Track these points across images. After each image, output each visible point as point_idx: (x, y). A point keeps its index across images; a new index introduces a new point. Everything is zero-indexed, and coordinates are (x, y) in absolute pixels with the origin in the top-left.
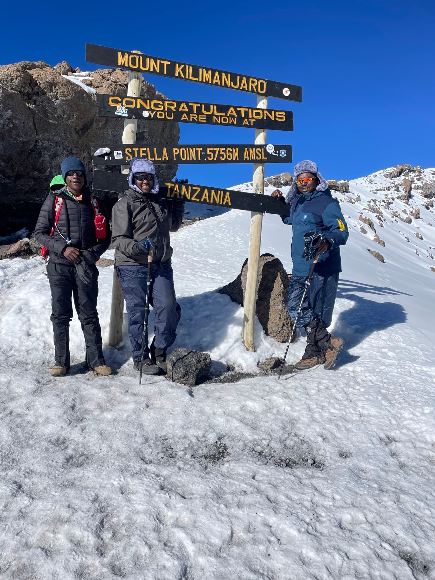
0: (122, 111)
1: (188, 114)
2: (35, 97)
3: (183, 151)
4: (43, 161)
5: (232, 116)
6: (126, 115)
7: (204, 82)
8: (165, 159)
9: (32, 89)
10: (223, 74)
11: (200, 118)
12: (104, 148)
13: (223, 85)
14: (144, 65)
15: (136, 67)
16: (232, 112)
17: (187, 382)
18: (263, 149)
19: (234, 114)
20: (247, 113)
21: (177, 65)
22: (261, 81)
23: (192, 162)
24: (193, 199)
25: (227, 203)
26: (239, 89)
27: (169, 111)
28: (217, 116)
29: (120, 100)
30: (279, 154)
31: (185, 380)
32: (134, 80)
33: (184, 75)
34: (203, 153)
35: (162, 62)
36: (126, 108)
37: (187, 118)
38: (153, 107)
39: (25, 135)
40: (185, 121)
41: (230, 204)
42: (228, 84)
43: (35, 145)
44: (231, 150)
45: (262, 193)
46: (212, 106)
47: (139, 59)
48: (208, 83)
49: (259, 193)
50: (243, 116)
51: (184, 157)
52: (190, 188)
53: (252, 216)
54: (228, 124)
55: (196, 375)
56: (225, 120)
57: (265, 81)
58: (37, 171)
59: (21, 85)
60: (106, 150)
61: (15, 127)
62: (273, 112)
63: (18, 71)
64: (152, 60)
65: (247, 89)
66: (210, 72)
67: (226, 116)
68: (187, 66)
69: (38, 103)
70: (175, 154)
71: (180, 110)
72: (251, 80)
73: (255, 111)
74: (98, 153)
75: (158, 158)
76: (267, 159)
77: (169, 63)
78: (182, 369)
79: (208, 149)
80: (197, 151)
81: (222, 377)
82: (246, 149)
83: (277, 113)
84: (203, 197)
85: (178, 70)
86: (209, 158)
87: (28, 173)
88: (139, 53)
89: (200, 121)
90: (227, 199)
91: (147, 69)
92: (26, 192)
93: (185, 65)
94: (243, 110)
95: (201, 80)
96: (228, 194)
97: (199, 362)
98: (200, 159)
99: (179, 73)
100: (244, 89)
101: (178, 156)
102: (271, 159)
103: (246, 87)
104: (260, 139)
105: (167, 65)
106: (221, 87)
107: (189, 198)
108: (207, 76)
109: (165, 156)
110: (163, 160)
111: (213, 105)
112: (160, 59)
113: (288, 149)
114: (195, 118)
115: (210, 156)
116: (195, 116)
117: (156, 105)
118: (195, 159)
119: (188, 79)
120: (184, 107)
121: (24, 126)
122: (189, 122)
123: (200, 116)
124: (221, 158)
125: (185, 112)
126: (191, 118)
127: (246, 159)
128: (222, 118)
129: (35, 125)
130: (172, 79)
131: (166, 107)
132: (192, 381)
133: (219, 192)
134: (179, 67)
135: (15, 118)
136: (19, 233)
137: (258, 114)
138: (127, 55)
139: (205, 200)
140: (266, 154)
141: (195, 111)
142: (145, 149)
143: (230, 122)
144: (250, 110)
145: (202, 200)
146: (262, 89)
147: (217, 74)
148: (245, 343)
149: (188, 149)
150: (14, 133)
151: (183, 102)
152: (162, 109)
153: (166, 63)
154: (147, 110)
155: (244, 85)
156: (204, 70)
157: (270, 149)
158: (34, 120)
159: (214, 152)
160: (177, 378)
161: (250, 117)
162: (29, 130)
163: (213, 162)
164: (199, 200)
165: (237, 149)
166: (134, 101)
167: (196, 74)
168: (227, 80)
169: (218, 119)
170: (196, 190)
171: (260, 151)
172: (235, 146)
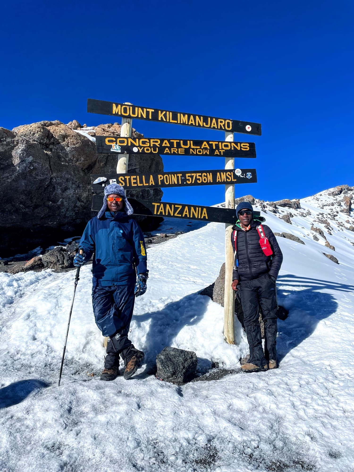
0: (116, 148)
1: (170, 148)
2: (51, 146)
3: (166, 177)
4: (56, 194)
5: (206, 149)
6: (120, 151)
7: (181, 124)
8: (152, 184)
9: (49, 140)
10: (197, 117)
11: (179, 151)
12: (101, 178)
13: (197, 125)
14: (134, 113)
15: (127, 114)
16: (205, 145)
17: (176, 380)
18: (232, 173)
19: (207, 146)
20: (217, 146)
21: (160, 112)
22: (227, 121)
23: (175, 185)
24: (176, 215)
25: (204, 217)
26: (210, 127)
27: (155, 147)
28: (193, 149)
29: (115, 140)
30: (246, 176)
31: (174, 379)
32: (126, 124)
33: (166, 119)
34: (183, 178)
35: (148, 110)
36: (119, 146)
37: (169, 152)
38: (141, 144)
39: (43, 174)
40: (167, 154)
41: (207, 218)
42: (201, 124)
43: (50, 182)
44: (206, 175)
45: (233, 208)
46: (189, 142)
47: (130, 108)
48: (185, 124)
49: (231, 208)
50: (214, 148)
51: (167, 182)
52: (173, 206)
53: (226, 227)
54: (203, 155)
55: (184, 374)
56: (200, 152)
57: (231, 121)
58: (52, 202)
59: (41, 138)
60: (103, 179)
61: (35, 169)
62: (239, 144)
63: (39, 127)
64: (140, 109)
65: (216, 128)
66: (186, 116)
67: (200, 148)
68: (168, 113)
69: (53, 150)
70: (160, 179)
71: (163, 146)
72: (219, 120)
73: (223, 144)
74: (96, 181)
75: (146, 183)
76: (236, 180)
77: (153, 111)
78: (170, 368)
79: (187, 175)
80: (178, 177)
81: (208, 374)
82: (218, 174)
83: (242, 145)
84: (184, 213)
85: (161, 116)
86: (188, 182)
87: (44, 203)
88: (130, 104)
89: (179, 153)
90: (205, 214)
91: (136, 116)
92: (42, 218)
93: (166, 111)
94: (214, 143)
95: (179, 122)
96: (205, 209)
97: (186, 360)
98: (180, 183)
99: (162, 118)
100: (214, 128)
101: (162, 181)
102: (239, 180)
103: (216, 126)
104: (229, 165)
105: (152, 112)
106: (196, 127)
107: (172, 215)
108: (183, 119)
109: (152, 182)
110: (150, 184)
111: (190, 141)
112: (146, 108)
113: (253, 172)
114: (175, 151)
115: (189, 180)
116: (175, 150)
117: (144, 143)
118: (176, 183)
119: (169, 122)
120: (166, 143)
121: (42, 168)
122: (171, 154)
123: (179, 149)
124: (198, 181)
125: (167, 147)
126: (172, 151)
127: (219, 181)
128: (198, 150)
129: (50, 167)
130: (155, 122)
131: (152, 143)
132: (180, 379)
133: (197, 208)
134: (161, 113)
135: (35, 162)
136: (35, 250)
137: (226, 146)
138: (120, 106)
139: (186, 215)
140: (235, 176)
141: (175, 146)
142: (135, 177)
143: (204, 153)
144: (220, 143)
145: (184, 216)
146: (229, 127)
147: (192, 117)
148: (227, 341)
149: (170, 175)
150: (34, 173)
151: (166, 139)
152: (149, 145)
153: (151, 111)
154: (137, 147)
155: (214, 124)
156: (182, 115)
157: (238, 173)
158: (50, 163)
159: (192, 177)
160: (166, 376)
161: (220, 148)
162: (46, 171)
163: (191, 184)
164: (180, 216)
165: (211, 174)
166: (126, 140)
167: (175, 117)
168: (200, 121)
169: (194, 151)
170: (179, 208)
171: (230, 174)
172: (209, 172)
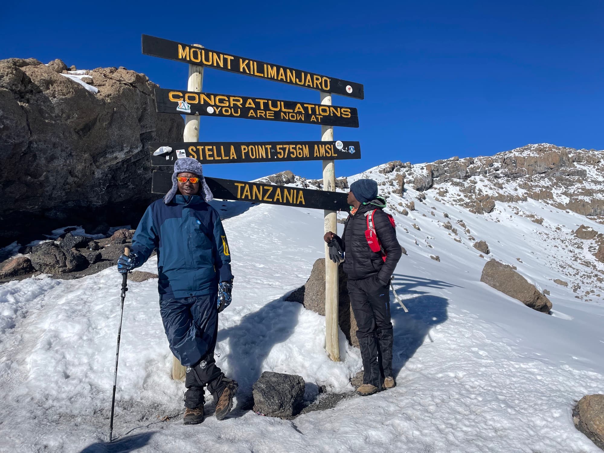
0: (184, 106)
1: (255, 110)
2: (28, 96)
3: (252, 149)
4: (37, 165)
5: (300, 113)
6: (189, 111)
7: (269, 78)
8: (233, 158)
9: (25, 86)
10: (288, 71)
11: (268, 115)
12: (164, 147)
13: (289, 81)
14: (207, 59)
15: (199, 61)
16: (299, 108)
17: (283, 414)
18: (332, 146)
19: (302, 110)
20: (313, 110)
21: (241, 60)
22: (324, 78)
23: (262, 160)
24: (265, 199)
25: (301, 202)
26: (304, 85)
27: (236, 107)
28: (285, 113)
29: (182, 95)
30: (348, 150)
31: (281, 413)
32: (195, 74)
33: (249, 70)
34: (273, 151)
35: (225, 56)
36: (188, 103)
37: (254, 115)
38: (217, 103)
39: (18, 136)
40: (252, 117)
41: (304, 203)
42: (294, 80)
43: (29, 147)
44: (301, 147)
45: (334, 191)
46: (279, 103)
47: (201, 53)
48: (273, 79)
49: (331, 191)
50: (310, 112)
51: (253, 155)
52: (261, 187)
53: (325, 215)
54: (296, 121)
55: (293, 404)
56: (293, 116)
57: (329, 78)
58: (30, 176)
59: (12, 84)
60: (167, 149)
61: (6, 128)
62: (339, 109)
63: (9, 67)
64: (215, 54)
65: (312, 86)
66: (275, 68)
67: (293, 112)
68: (251, 62)
69: (32, 102)
70: (243, 152)
71: (246, 106)
72: (315, 77)
73: (321, 108)
74: (158, 152)
75: (225, 156)
76: (336, 155)
77: (233, 58)
78: (276, 398)
79: (278, 147)
80: (266, 149)
81: (317, 402)
82: (316, 146)
83: (342, 110)
84: (276, 197)
85: (242, 66)
86: (279, 155)
87: (19, 179)
88: (200, 46)
89: (268, 117)
90: (301, 198)
91: (210, 63)
92: (16, 201)
93: (249, 60)
94: (310, 107)
95: (266, 76)
96: (301, 192)
97: (293, 387)
98: (270, 157)
99: (244, 68)
100: (309, 86)
101: (247, 154)
102: (341, 155)
103: (311, 84)
104: (327, 136)
105: (231, 60)
106: (287, 84)
107: (261, 199)
108: (273, 72)
109: (233, 154)
110: (231, 158)
111: (280, 101)
112: (224, 54)
113: (357, 145)
114: (263, 115)
115: (280, 153)
116: (263, 113)
117: (221, 101)
118: (265, 157)
119: (254, 75)
120: (250, 103)
121: (16, 126)
122: (257, 118)
123: (267, 112)
124: (292, 155)
125: (252, 108)
126: (259, 114)
127: (317, 155)
128: (290, 114)
129: (28, 125)
130: (236, 74)
131: (232, 103)
132: (289, 412)
133: (292, 191)
134: (243, 63)
135: (6, 118)
136: (9, 247)
137: (324, 111)
138: (187, 48)
139: (278, 199)
140: (336, 150)
141: (262, 107)
142: (211, 147)
143: (298, 119)
144: (317, 107)
145: (275, 200)
146: (326, 86)
147: (282, 70)
148: (331, 357)
149: (256, 147)
150: (5, 134)
151: (249, 98)
152: (228, 105)
153: (229, 58)
154: (212, 106)
155: (309, 82)
156: (269, 66)
157: (339, 145)
158: (27, 120)
159: (284, 149)
160: (271, 411)
161: (317, 113)
162: (21, 131)
163: (283, 159)
164: (271, 200)
165: (307, 146)
166: (197, 96)
167: (261, 70)
168: (291, 76)
169: (286, 116)
170: (269, 190)
171: (330, 148)
172: (304, 143)
